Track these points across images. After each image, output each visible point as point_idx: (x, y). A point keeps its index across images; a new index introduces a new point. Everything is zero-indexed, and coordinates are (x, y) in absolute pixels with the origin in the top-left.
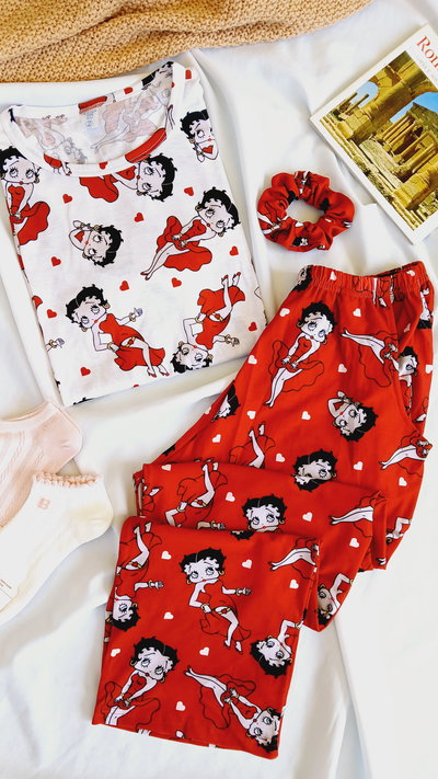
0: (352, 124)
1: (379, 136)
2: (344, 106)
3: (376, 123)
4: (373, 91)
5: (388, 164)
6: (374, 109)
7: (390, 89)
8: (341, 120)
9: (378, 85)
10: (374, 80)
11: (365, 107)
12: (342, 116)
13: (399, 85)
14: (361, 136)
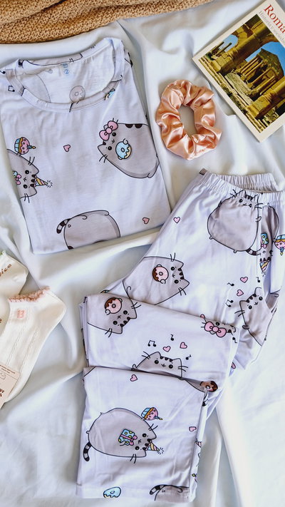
0: (220, 62)
1: (239, 70)
2: (215, 51)
3: (236, 62)
4: (235, 40)
5: (244, 89)
6: (235, 53)
7: (246, 40)
8: (213, 59)
9: (238, 37)
10: (235, 34)
11: (229, 51)
12: (214, 57)
13: (252, 37)
14: (226, 70)
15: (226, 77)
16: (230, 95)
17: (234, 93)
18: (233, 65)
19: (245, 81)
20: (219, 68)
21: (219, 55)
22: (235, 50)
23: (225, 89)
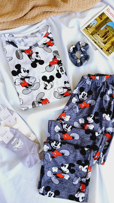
0: (91, 30)
1: (98, 33)
3: (97, 30)
4: (96, 22)
5: (101, 40)
6: (96, 27)
7: (100, 21)
8: (88, 30)
9: (97, 21)
10: (96, 19)
11: (94, 26)
12: (88, 28)
13: (102, 20)
14: (93, 33)
15: (93, 36)
16: (95, 43)
17: (97, 42)
18: (96, 31)
19: (101, 37)
20: (91, 33)
21: (90, 28)
22: (96, 25)
23: (93, 40)
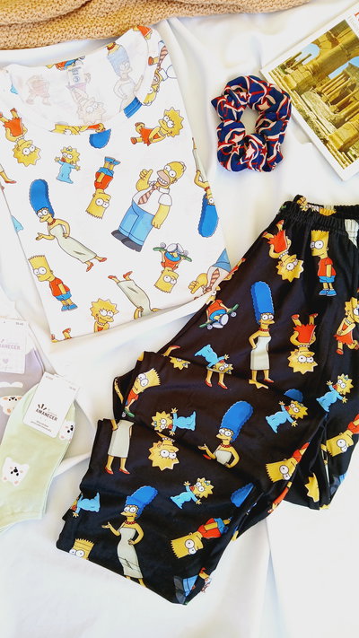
0: (296, 77)
1: (319, 89)
2: (290, 63)
3: (316, 78)
4: (315, 51)
5: (325, 113)
6: (315, 66)
7: (329, 51)
8: (287, 73)
9: (320, 47)
10: (317, 42)
11: (308, 64)
12: (288, 70)
13: (337, 48)
14: (303, 88)
15: (302, 96)
16: (307, 119)
17: (313, 118)
18: (313, 80)
19: (326, 103)
20: (295, 85)
21: (295, 68)
22: (316, 62)
23: (301, 111)
